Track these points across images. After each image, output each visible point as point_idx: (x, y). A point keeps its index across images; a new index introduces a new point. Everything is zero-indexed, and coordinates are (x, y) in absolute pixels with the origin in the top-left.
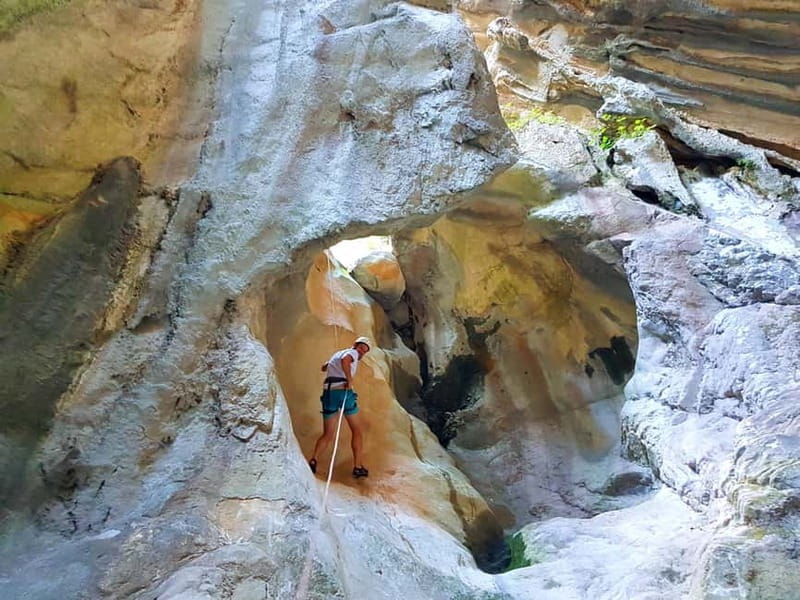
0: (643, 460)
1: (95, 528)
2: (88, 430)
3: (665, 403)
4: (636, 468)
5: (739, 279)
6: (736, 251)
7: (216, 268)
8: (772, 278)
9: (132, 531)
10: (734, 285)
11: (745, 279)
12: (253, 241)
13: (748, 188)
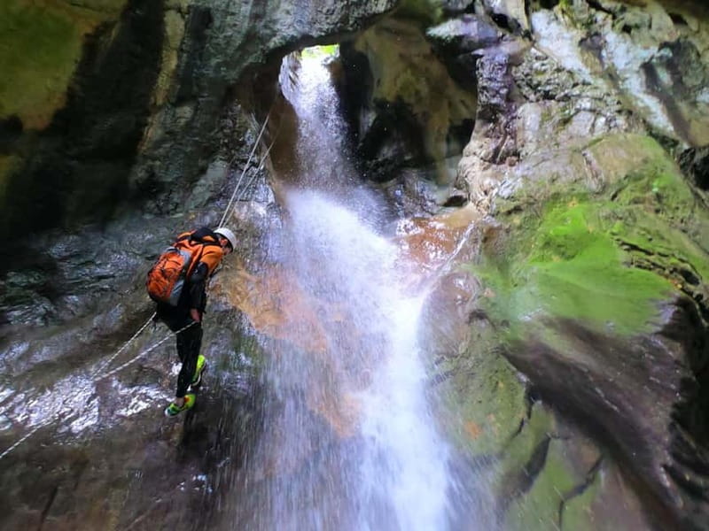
0: (465, 189)
1: (171, 212)
2: (158, 163)
3: (482, 159)
4: (460, 193)
5: (539, 84)
6: (543, 65)
7: (219, 65)
8: (558, 84)
9: (190, 214)
10: (534, 88)
11: (543, 83)
12: (241, 47)
13: (567, 18)
